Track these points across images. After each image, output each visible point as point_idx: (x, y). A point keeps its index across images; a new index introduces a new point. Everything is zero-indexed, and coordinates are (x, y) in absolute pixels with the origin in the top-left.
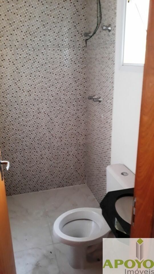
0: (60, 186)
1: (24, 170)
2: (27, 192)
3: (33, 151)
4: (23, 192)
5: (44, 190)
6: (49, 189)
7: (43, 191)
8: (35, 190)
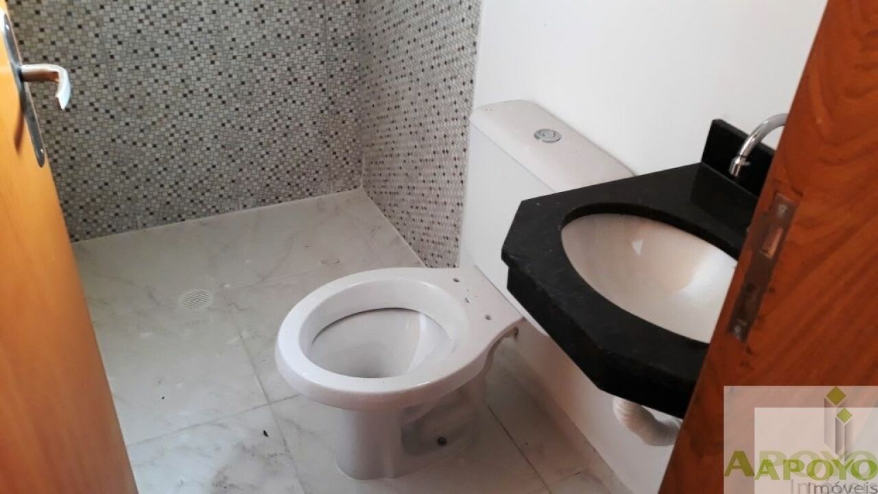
0: (267, 201)
1: (119, 141)
2: (140, 224)
3: (149, 65)
4: (124, 228)
5: (205, 216)
6: (225, 212)
7: (202, 219)
8: (169, 214)
